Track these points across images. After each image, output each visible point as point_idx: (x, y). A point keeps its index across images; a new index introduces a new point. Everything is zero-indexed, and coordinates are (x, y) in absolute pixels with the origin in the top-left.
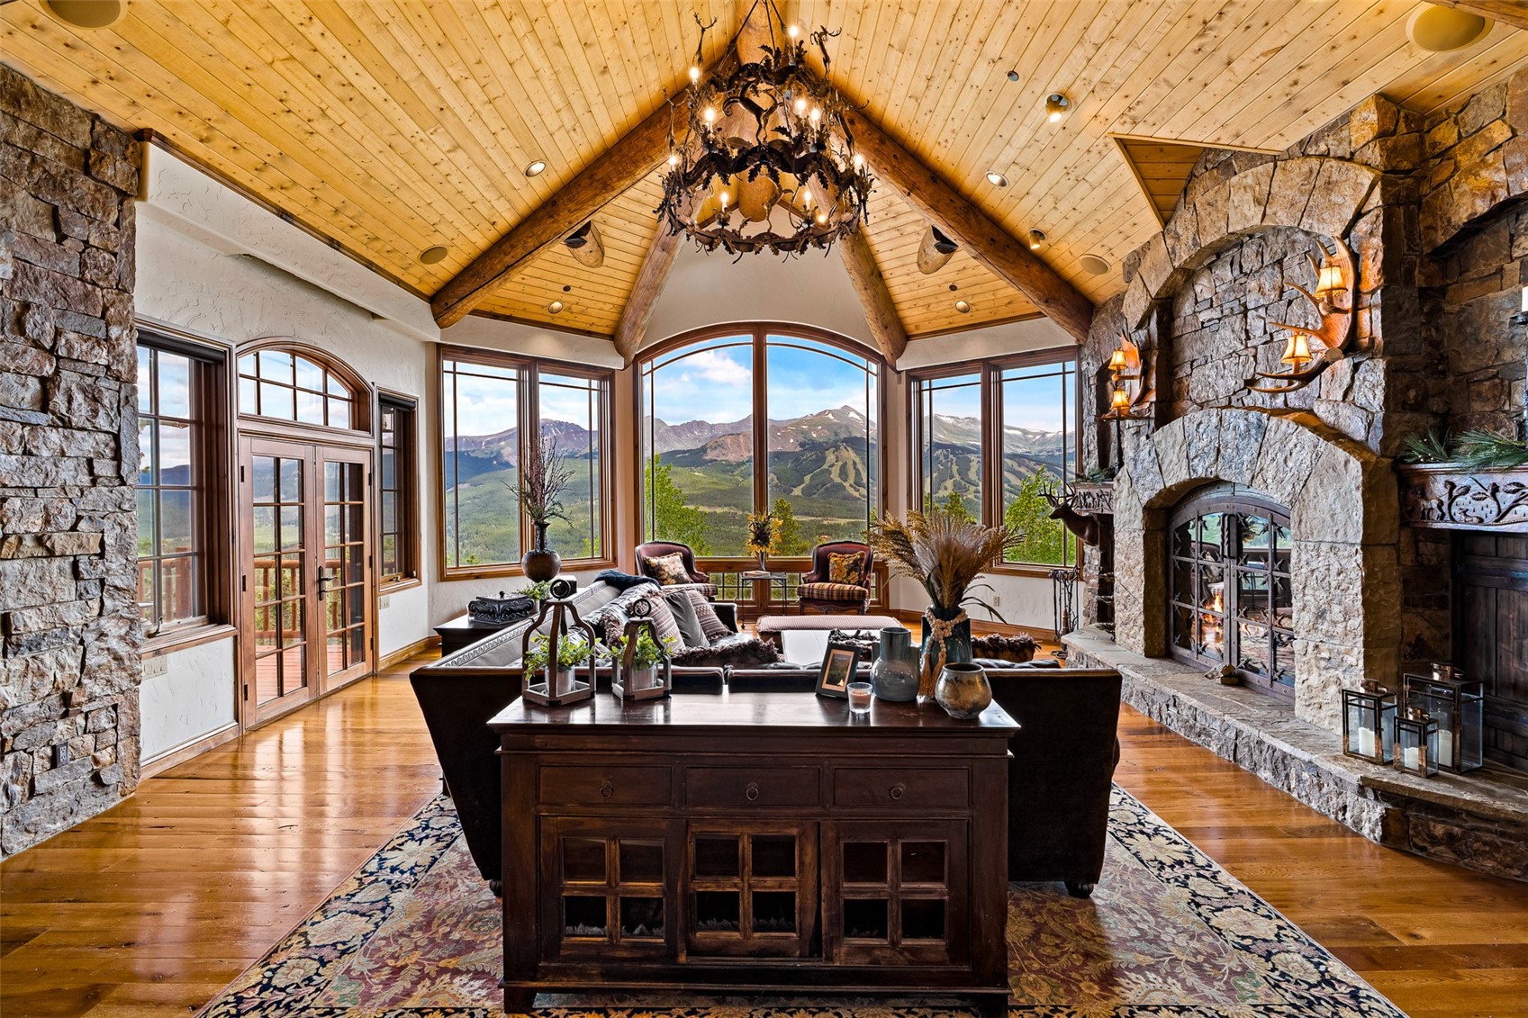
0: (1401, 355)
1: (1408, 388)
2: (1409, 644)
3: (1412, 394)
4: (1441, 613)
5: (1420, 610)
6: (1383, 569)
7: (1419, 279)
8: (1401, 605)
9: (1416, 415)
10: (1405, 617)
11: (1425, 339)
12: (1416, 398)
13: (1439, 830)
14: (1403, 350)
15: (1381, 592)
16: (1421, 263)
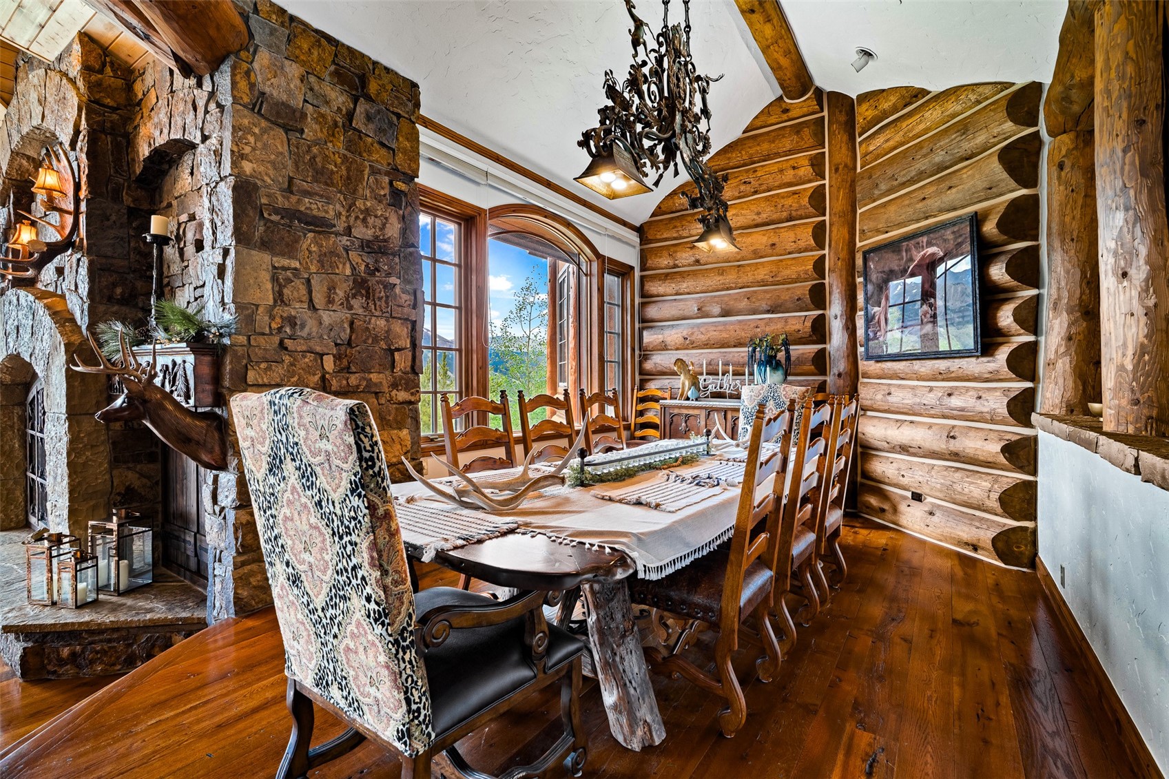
0: (106, 257)
1: (114, 285)
2: (119, 494)
3: (119, 290)
4: (151, 466)
5: (131, 465)
6: (89, 434)
7: (127, 200)
8: (110, 463)
9: (124, 308)
10: (115, 472)
11: (135, 249)
12: (122, 294)
13: (65, 652)
14: (109, 254)
15: (88, 454)
16: (129, 187)
